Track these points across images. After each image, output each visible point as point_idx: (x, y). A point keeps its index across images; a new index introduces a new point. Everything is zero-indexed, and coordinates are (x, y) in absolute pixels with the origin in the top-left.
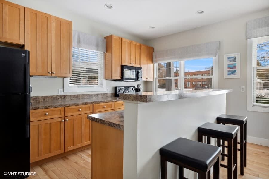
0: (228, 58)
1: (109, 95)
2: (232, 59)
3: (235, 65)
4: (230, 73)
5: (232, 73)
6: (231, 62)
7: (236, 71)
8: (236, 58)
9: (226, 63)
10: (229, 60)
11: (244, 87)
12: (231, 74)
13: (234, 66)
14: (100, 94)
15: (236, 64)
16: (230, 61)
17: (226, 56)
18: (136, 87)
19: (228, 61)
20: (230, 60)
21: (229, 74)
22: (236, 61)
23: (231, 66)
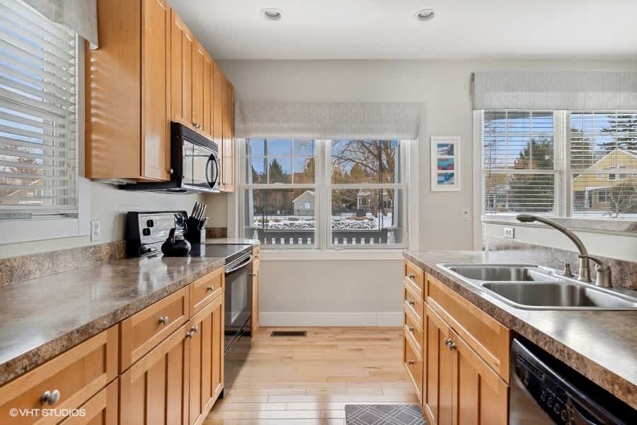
0: (439, 146)
1: (105, 253)
2: (446, 148)
3: (451, 163)
4: (442, 178)
5: (447, 180)
6: (444, 154)
7: (452, 175)
8: (452, 146)
9: (436, 155)
10: (440, 149)
11: (468, 210)
12: (443, 181)
13: (450, 165)
14: (65, 252)
15: (453, 159)
16: (442, 153)
17: (435, 140)
18: (189, 215)
19: (438, 152)
20: (442, 151)
21: (440, 182)
22: (453, 154)
23: (446, 163)
